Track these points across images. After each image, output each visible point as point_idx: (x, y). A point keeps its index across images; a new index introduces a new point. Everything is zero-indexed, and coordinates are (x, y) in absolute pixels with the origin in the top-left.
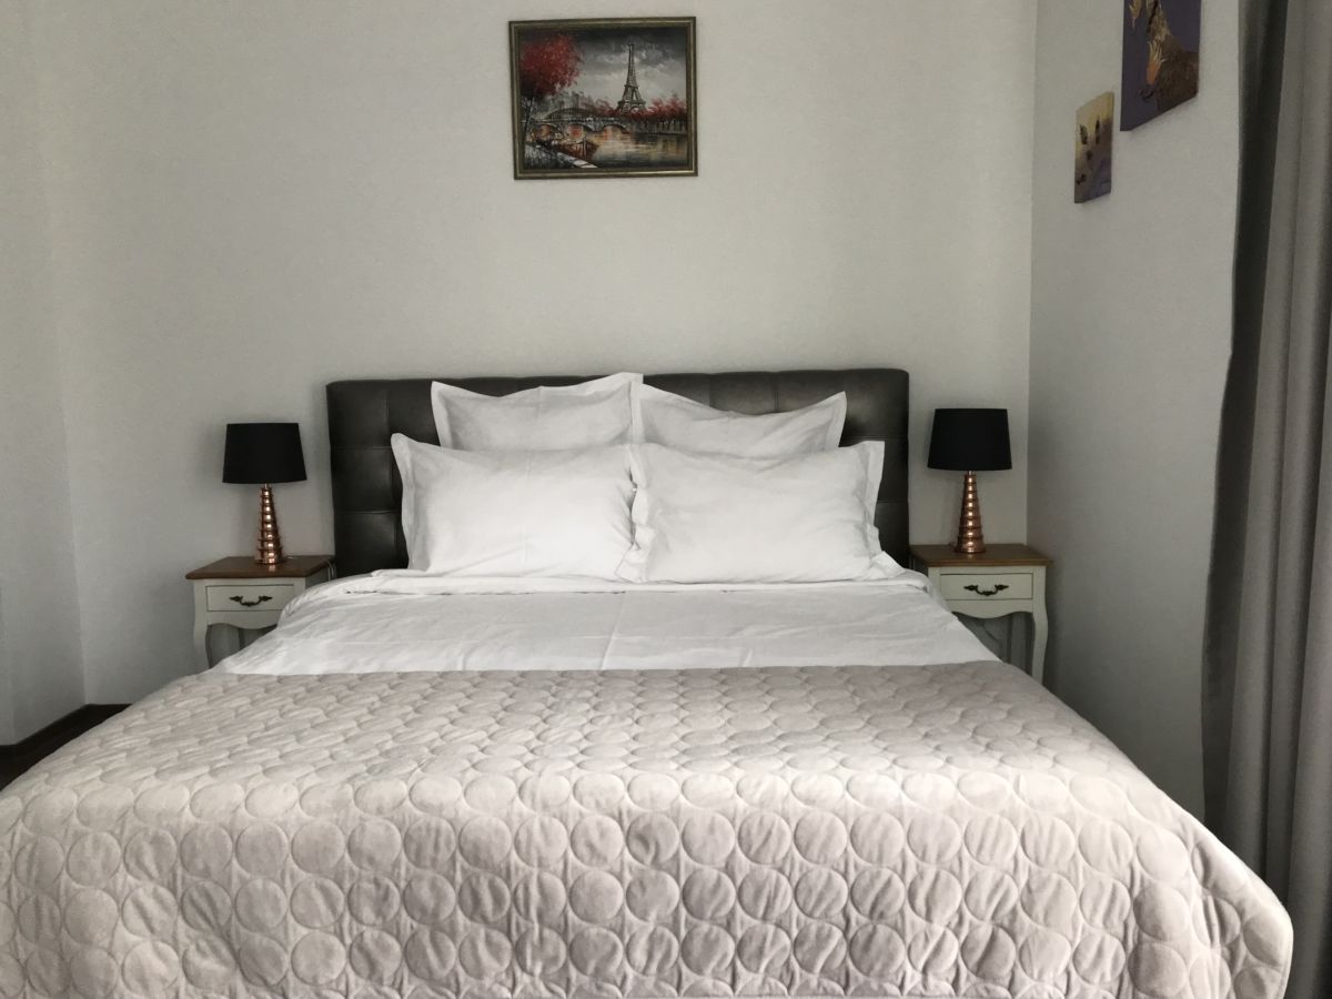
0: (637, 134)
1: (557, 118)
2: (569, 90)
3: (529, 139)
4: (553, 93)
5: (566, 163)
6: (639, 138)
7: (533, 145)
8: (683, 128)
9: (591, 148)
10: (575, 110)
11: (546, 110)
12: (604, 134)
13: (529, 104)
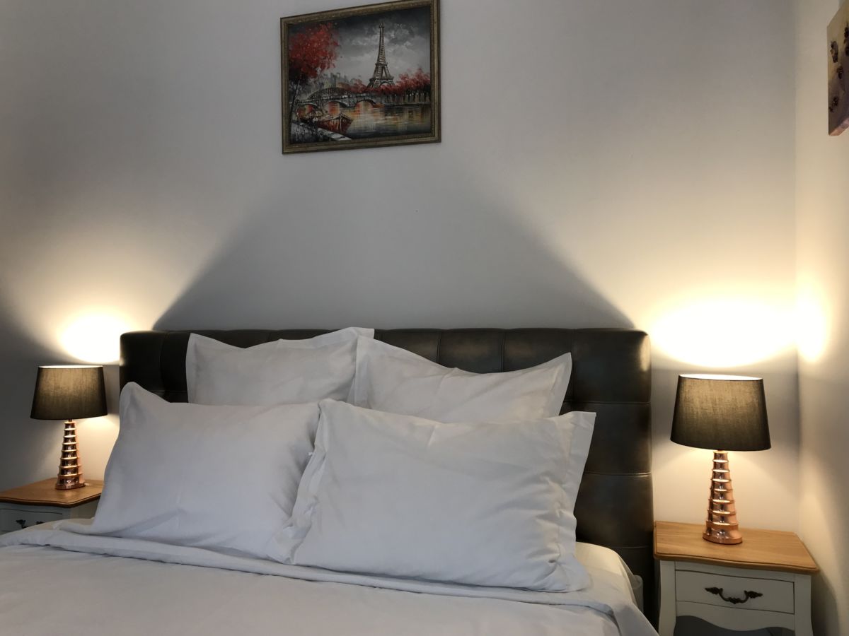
0: (386, 106)
1: (317, 97)
2: (328, 72)
3: (294, 118)
4: (315, 75)
5: (325, 136)
6: (388, 110)
7: (297, 123)
8: (427, 98)
9: (346, 122)
10: (333, 89)
11: (309, 92)
12: (357, 109)
13: (295, 87)
